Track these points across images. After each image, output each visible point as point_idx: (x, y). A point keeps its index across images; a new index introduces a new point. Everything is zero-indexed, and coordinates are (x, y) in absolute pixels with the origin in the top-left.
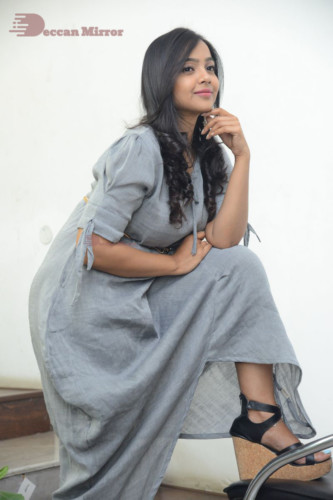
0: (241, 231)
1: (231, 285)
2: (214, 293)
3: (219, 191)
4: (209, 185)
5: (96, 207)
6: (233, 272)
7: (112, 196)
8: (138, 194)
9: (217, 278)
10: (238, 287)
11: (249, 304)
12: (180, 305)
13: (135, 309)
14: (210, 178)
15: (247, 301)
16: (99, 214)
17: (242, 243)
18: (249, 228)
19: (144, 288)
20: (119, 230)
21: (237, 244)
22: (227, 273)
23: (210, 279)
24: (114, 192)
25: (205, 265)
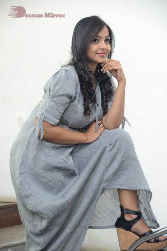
0: (120, 120)
1: (115, 149)
2: (106, 153)
3: (109, 99)
4: (104, 96)
5: (45, 107)
6: (116, 142)
7: (54, 101)
8: (67, 100)
9: (108, 145)
10: (119, 150)
11: (124, 159)
12: (89, 159)
13: (65, 161)
14: (105, 92)
15: (123, 157)
16: (47, 111)
17: (121, 127)
18: (124, 119)
19: (70, 150)
20: (57, 119)
21: (118, 127)
22: (113, 142)
23: (104, 146)
24: (55, 99)
25: (101, 138)
